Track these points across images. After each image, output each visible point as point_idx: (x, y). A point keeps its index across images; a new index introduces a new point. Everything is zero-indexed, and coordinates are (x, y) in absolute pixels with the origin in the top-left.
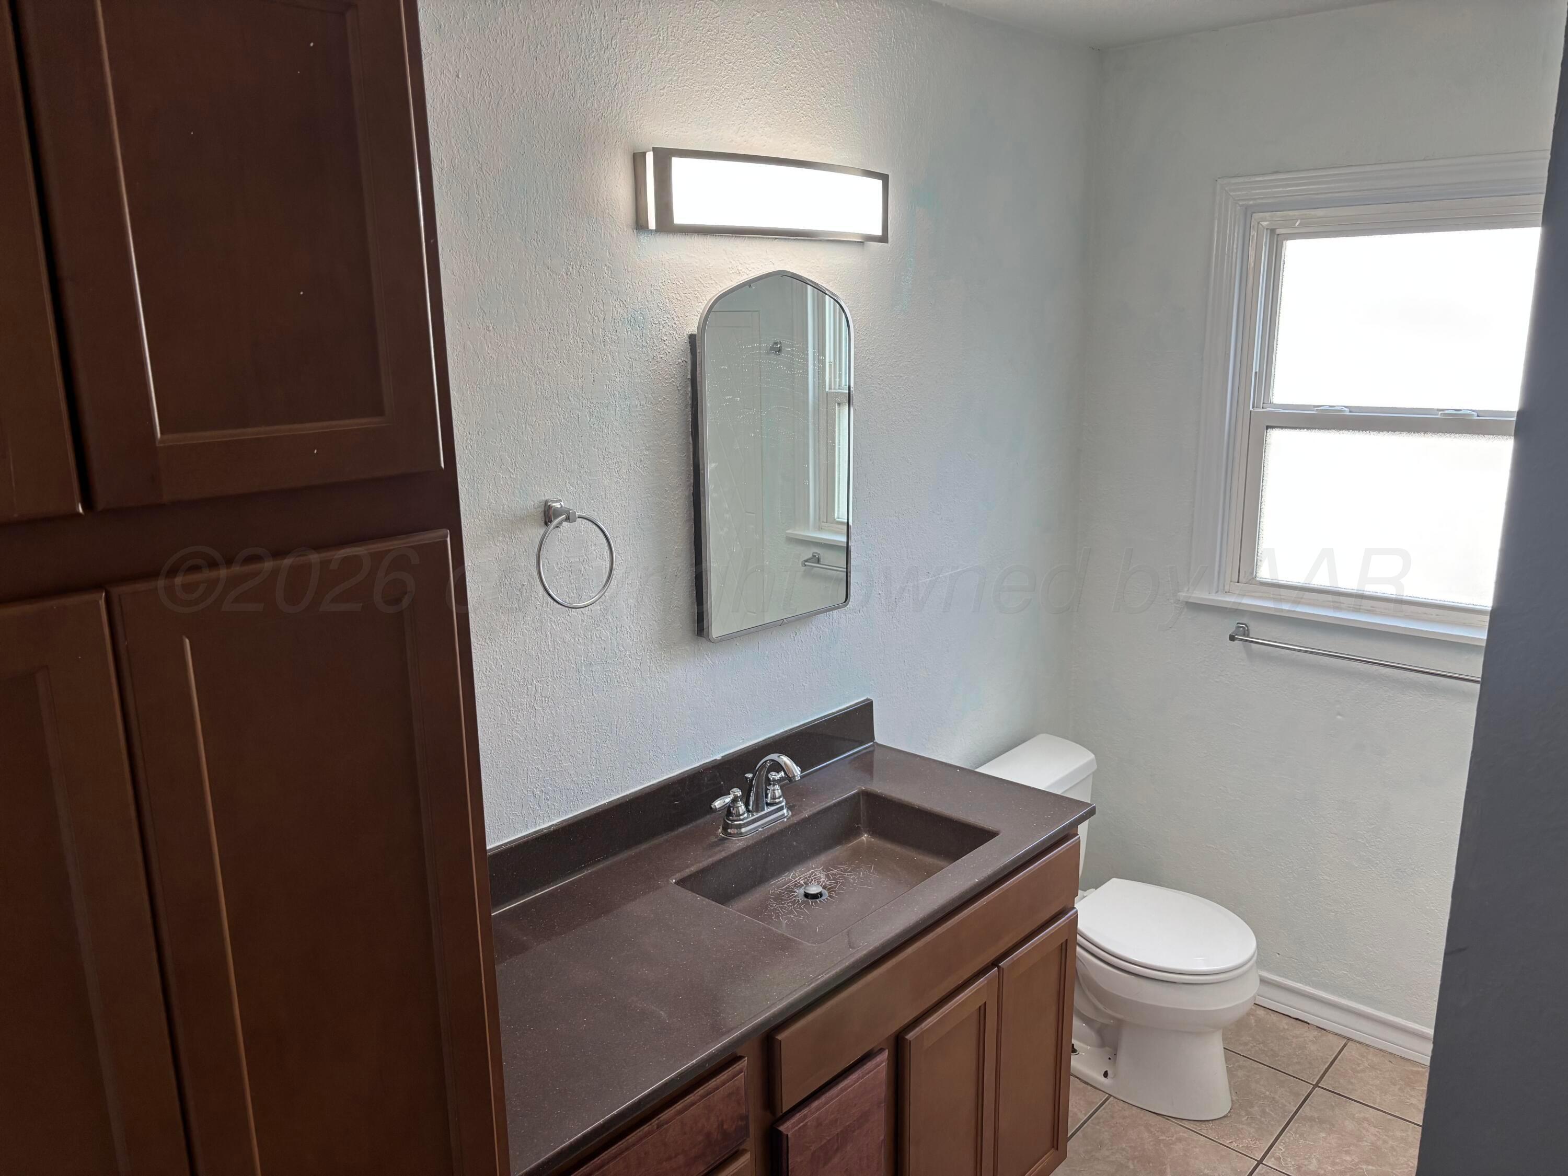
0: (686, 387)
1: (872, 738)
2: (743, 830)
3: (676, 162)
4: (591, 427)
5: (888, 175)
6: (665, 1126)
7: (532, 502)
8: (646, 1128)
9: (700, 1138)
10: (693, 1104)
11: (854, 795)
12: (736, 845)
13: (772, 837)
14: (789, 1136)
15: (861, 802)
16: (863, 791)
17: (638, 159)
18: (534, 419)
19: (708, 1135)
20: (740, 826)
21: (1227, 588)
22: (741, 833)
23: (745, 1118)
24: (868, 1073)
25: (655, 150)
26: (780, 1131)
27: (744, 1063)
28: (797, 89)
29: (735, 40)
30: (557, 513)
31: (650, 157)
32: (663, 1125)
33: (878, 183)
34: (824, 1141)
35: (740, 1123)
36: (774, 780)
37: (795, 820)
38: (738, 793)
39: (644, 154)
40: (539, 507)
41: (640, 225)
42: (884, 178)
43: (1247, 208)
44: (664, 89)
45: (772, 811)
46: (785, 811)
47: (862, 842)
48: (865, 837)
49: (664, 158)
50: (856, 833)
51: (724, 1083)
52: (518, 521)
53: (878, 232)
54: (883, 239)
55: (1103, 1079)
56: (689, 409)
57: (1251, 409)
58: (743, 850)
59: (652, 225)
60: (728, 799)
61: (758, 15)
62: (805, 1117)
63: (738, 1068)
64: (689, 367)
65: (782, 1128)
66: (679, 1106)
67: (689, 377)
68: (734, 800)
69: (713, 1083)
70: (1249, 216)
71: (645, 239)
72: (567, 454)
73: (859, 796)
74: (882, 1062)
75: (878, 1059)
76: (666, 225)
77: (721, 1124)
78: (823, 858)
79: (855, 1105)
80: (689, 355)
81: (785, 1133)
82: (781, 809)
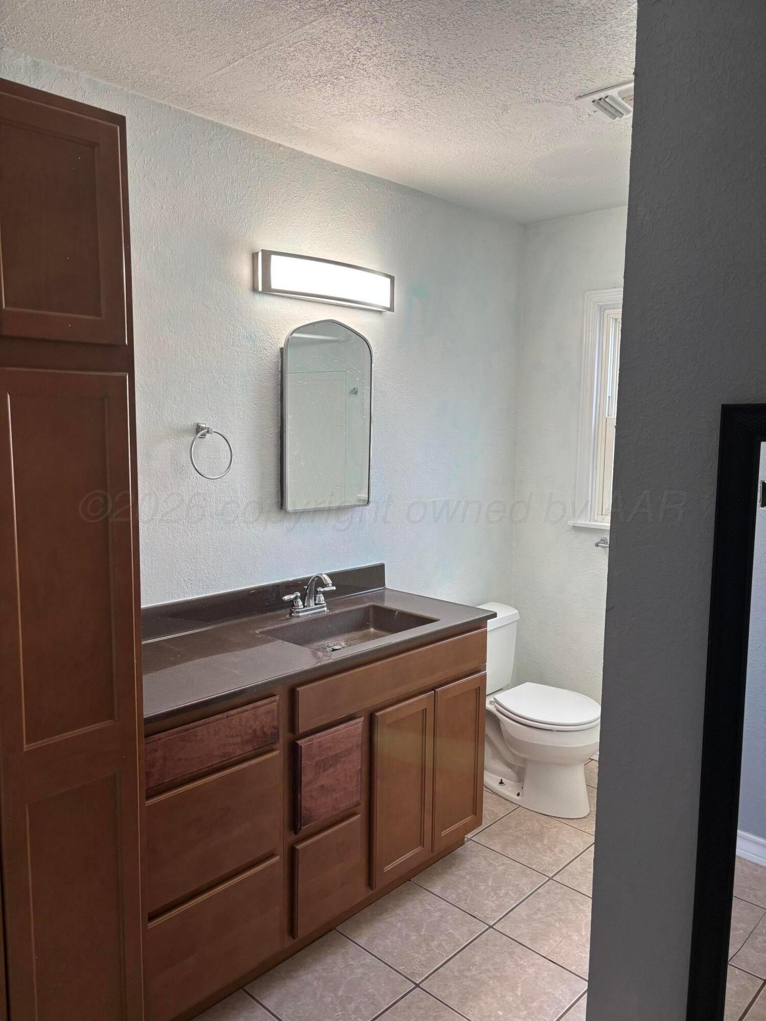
0: (278, 375)
1: (384, 585)
2: (300, 614)
3: (274, 258)
4: (224, 388)
5: (394, 277)
6: (231, 718)
7: (190, 423)
8: (220, 716)
9: (250, 731)
10: (247, 711)
11: (367, 607)
12: (294, 621)
13: (316, 620)
14: (302, 747)
15: (371, 611)
16: (372, 605)
17: (254, 256)
18: (193, 380)
19: (255, 731)
20: (298, 612)
21: (595, 519)
22: (299, 616)
23: (277, 728)
24: (351, 726)
25: (263, 251)
26: (298, 744)
27: (277, 698)
28: (344, 229)
29: (310, 202)
30: (203, 429)
31: (260, 255)
32: (230, 717)
33: (389, 280)
34: (323, 757)
35: (273, 730)
36: (320, 592)
37: (331, 613)
38: (299, 594)
39: (258, 253)
40: (194, 426)
41: (254, 289)
42: (392, 279)
43: (601, 307)
44: (270, 223)
45: (318, 607)
46: (325, 609)
47: (370, 632)
48: (372, 630)
49: (267, 255)
50: (367, 627)
51: (265, 705)
52: (183, 431)
53: (388, 306)
54: (391, 309)
55: (516, 797)
56: (279, 387)
57: (607, 416)
58: (299, 624)
59: (260, 289)
60: (292, 597)
61: (323, 191)
62: (312, 740)
63: (273, 699)
64: (280, 365)
65: (299, 742)
66: (239, 710)
67: (280, 370)
68: (296, 598)
69: (258, 703)
70: (602, 311)
71: (257, 297)
72: (211, 400)
73: (369, 608)
74: (360, 722)
75: (358, 720)
76: (268, 290)
77: (262, 727)
78: (346, 636)
79: (343, 742)
80: (280, 359)
81: (301, 745)
82: (323, 607)
